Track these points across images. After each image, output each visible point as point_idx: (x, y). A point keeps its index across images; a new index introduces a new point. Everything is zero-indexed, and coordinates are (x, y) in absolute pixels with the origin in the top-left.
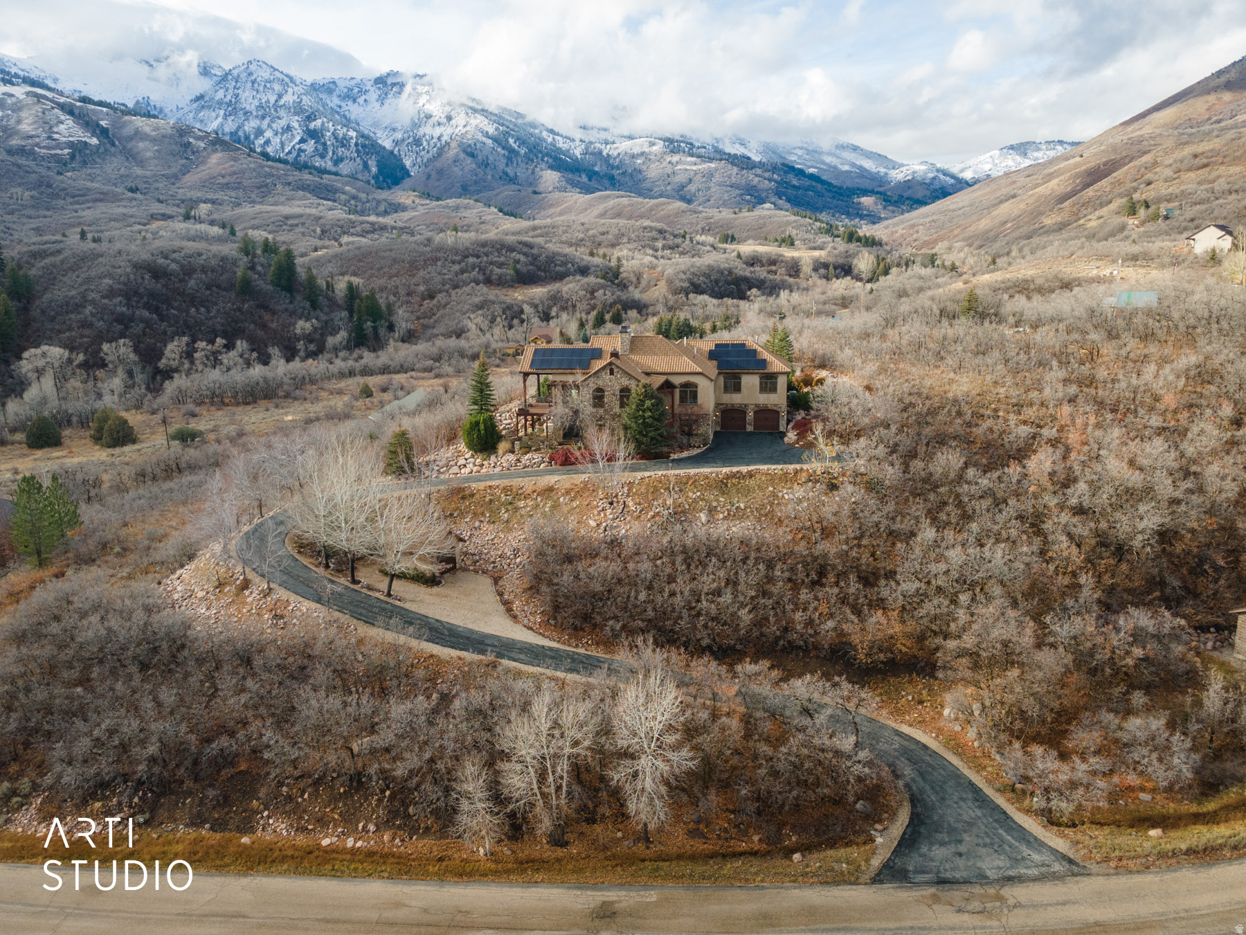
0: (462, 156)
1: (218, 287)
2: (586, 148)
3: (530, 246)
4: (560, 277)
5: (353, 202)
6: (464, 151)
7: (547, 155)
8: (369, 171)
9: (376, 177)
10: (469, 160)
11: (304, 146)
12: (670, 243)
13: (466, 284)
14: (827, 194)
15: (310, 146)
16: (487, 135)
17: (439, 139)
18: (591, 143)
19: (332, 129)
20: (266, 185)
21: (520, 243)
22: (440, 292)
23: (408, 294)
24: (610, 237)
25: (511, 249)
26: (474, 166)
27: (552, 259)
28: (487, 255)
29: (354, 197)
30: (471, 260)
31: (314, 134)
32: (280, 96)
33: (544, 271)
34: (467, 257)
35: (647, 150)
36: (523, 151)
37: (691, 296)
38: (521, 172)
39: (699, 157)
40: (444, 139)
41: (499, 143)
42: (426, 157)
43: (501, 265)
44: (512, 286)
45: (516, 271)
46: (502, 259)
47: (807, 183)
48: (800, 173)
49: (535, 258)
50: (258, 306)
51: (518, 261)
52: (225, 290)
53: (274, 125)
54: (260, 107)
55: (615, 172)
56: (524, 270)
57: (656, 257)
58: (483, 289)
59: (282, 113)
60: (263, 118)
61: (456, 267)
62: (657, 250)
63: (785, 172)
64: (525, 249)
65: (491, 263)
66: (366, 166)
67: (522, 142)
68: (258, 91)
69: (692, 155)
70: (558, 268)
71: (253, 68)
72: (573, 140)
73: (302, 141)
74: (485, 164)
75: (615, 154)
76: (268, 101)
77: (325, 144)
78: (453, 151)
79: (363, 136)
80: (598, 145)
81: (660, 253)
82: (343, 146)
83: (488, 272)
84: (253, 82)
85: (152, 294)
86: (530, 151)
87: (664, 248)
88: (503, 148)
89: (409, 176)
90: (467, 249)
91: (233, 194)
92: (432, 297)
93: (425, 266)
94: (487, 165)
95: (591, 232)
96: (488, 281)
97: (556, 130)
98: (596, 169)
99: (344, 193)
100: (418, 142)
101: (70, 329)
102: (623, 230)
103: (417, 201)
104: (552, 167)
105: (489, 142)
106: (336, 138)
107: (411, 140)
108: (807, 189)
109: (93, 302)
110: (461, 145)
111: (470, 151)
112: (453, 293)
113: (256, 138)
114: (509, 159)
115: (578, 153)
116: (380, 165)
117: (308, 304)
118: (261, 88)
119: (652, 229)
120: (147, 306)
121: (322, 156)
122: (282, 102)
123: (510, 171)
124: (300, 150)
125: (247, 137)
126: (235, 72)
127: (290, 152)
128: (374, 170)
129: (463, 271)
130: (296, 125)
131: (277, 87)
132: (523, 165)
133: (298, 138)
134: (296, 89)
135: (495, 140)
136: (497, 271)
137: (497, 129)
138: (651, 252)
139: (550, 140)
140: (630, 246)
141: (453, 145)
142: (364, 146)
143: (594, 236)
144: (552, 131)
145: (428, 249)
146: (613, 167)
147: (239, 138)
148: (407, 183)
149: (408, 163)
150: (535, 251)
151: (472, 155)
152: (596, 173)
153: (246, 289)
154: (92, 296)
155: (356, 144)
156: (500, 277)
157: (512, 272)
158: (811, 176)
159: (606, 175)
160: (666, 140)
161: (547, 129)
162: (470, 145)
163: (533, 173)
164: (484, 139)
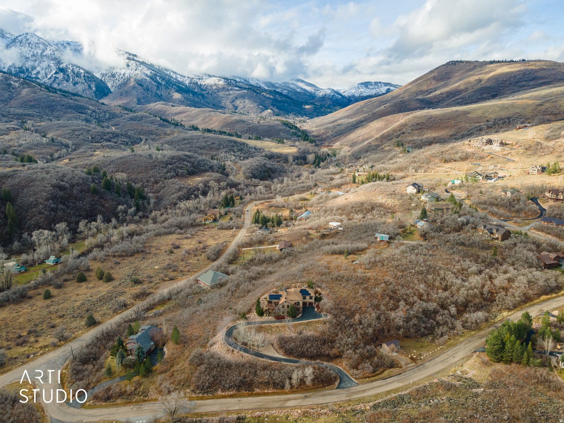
0: (137, 85)
1: (84, 191)
2: (191, 81)
3: (190, 157)
4: (204, 171)
5: (94, 114)
6: (137, 83)
7: (174, 84)
8: (92, 89)
9: (95, 92)
10: (140, 87)
11: (57, 76)
12: (239, 148)
13: (170, 178)
14: (292, 104)
15: (61, 76)
16: (147, 75)
17: (124, 75)
18: (193, 78)
19: (71, 68)
20: (52, 106)
22: (160, 181)
24: (216, 145)
25: (183, 159)
26: (142, 90)
27: (199, 163)
28: (175, 163)
29: (94, 111)
30: (170, 166)
31: (62, 70)
32: (44, 51)
33: (197, 169)
34: (167, 165)
35: (217, 83)
36: (163, 83)
37: (253, 179)
38: (164, 93)
39: (239, 87)
40: (126, 75)
41: (153, 80)
42: (118, 83)
43: (181, 168)
44: (187, 177)
45: (187, 170)
46: (181, 165)
47: (284, 99)
48: (280, 94)
49: (193, 163)
50: (99, 198)
51: (187, 166)
52: (87, 192)
53: (41, 65)
54: (33, 55)
55: (204, 93)
56: (190, 169)
58: (177, 180)
59: (45, 59)
60: (35, 61)
61: (165, 170)
62: (235, 152)
63: (275, 94)
65: (177, 167)
66: (90, 87)
67: (163, 79)
68: (32, 48)
69: (237, 87)
70: (202, 167)
71: (28, 37)
72: (184, 77)
73: (56, 73)
74: (147, 89)
75: (204, 84)
76: (37, 53)
77: (68, 75)
78: (132, 83)
79: (87, 73)
80: (196, 80)
82: (77, 76)
83: (177, 172)
84: (29, 44)
85: (62, 198)
86: (167, 83)
88: (155, 82)
89: (111, 92)
90: (166, 160)
91: (37, 111)
92: (157, 183)
93: (152, 169)
94: (148, 90)
96: (178, 176)
97: (177, 72)
98: (196, 91)
99: (89, 109)
100: (113, 76)
101: (35, 215)
102: (221, 141)
103: (122, 112)
104: (177, 91)
105: (148, 79)
106: (74, 73)
107: (110, 74)
108: (285, 102)
109: (41, 203)
110: (135, 80)
111: (140, 83)
112: (166, 182)
113: (32, 70)
114: (158, 87)
115: (187, 82)
116: (97, 87)
117: (117, 195)
118: (33, 47)
119: (231, 141)
120: (61, 202)
121: (67, 81)
122: (44, 54)
123: (158, 92)
124: (56, 77)
125: (27, 70)
126: (20, 38)
127: (50, 78)
128: (94, 89)
129: (168, 172)
130: (52, 65)
131: (41, 46)
132: (164, 90)
133: (54, 72)
134: (51, 48)
135: (151, 78)
136: (180, 171)
137: (151, 73)
138: (233, 153)
139: (174, 77)
140: (225, 150)
141: (132, 80)
142: (88, 77)
143: (209, 145)
144: (175, 73)
145: (151, 160)
146: (203, 90)
147: (23, 70)
148: (110, 95)
149: (109, 85)
150: (192, 160)
151: (141, 85)
152: (196, 93)
153: (95, 192)
154: (40, 200)
155: (84, 76)
156: (182, 173)
157: (185, 171)
158: (286, 96)
159: (200, 94)
160: (225, 79)
161: (173, 72)
162: (140, 81)
163: (169, 94)
164: (146, 78)
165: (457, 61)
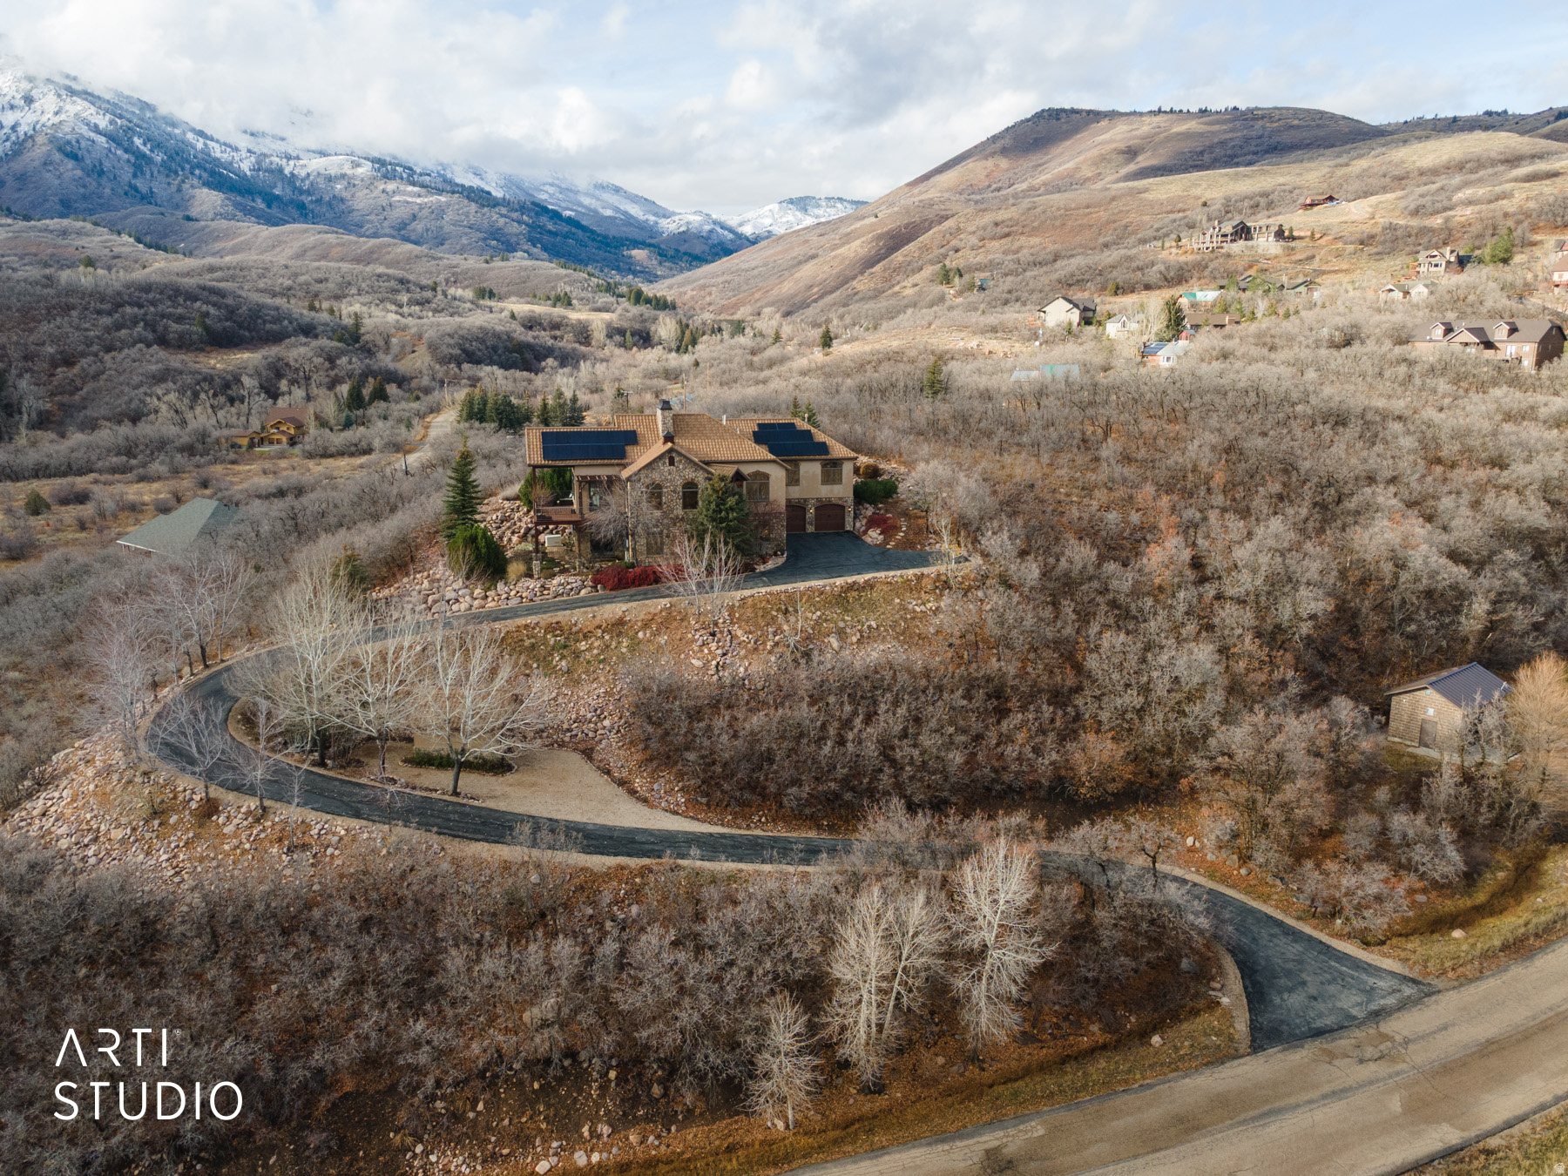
0: (57, 156)
2: (259, 162)
3: (221, 294)
4: (277, 338)
6: (60, 149)
7: (199, 166)
10: (70, 164)
12: (418, 296)
13: (125, 345)
14: (590, 243)
16: (96, 129)
17: (14, 128)
18: (265, 155)
21: (204, 288)
22: (83, 355)
23: (26, 358)
24: (331, 285)
25: (191, 297)
26: (79, 173)
27: (257, 312)
28: (153, 303)
30: (129, 310)
33: (250, 331)
34: (119, 305)
35: (349, 172)
36: (159, 157)
37: (466, 366)
38: (160, 188)
39: (423, 186)
40: (22, 130)
41: (119, 144)
43: (179, 319)
44: (202, 350)
45: (206, 328)
46: (180, 310)
47: (566, 228)
48: (556, 215)
49: (231, 312)
51: (207, 314)
55: (306, 199)
56: (219, 326)
57: (402, 315)
58: (158, 352)
61: (106, 321)
62: (401, 306)
63: (538, 214)
64: (214, 298)
65: (163, 316)
67: (158, 146)
69: (414, 184)
70: (268, 326)
72: (236, 149)
74: (98, 171)
75: (303, 173)
78: (40, 149)
80: (276, 160)
81: (405, 310)
83: (160, 329)
86: (171, 158)
87: (411, 303)
88: (126, 151)
90: (119, 293)
92: (69, 362)
93: (50, 314)
94: (101, 173)
95: (302, 279)
96: (163, 342)
97: (209, 132)
98: (277, 192)
102: (349, 278)
104: (207, 184)
105: (102, 140)
108: (566, 236)
110: (52, 140)
111: (70, 151)
112: (107, 357)
114: (138, 170)
115: (246, 167)
119: (389, 277)
123: (139, 183)
129: (118, 327)
132: (161, 178)
135: (110, 137)
136: (174, 326)
137: (111, 122)
138: (393, 308)
139: (200, 145)
140: (362, 299)
141: (40, 139)
143: (307, 284)
144: (201, 134)
145: (50, 291)
146: (301, 192)
150: (229, 301)
151: (74, 157)
152: (277, 198)
156: (181, 336)
157: (198, 329)
158: (569, 220)
159: (292, 201)
160: (374, 161)
161: (193, 130)
162: (69, 143)
163: (179, 190)
164: (92, 135)
165: (1063, 110)
